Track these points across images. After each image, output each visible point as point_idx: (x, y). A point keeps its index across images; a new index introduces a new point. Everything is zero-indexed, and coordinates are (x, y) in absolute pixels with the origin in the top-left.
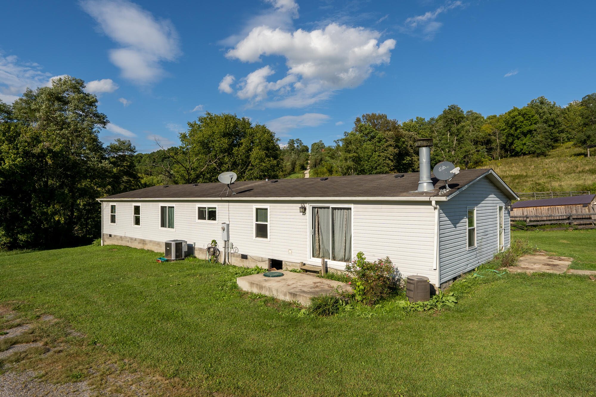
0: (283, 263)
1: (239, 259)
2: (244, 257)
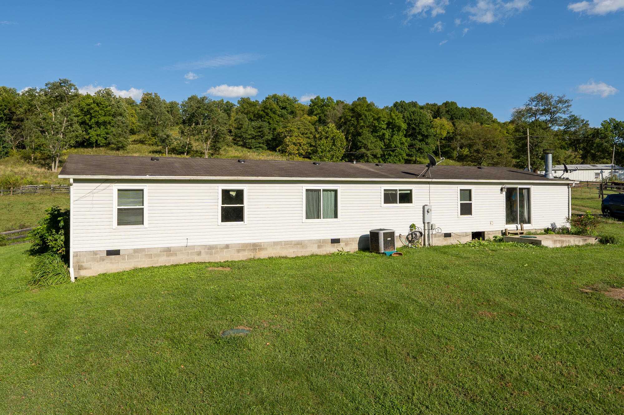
0: (486, 233)
1: (442, 238)
2: (448, 235)
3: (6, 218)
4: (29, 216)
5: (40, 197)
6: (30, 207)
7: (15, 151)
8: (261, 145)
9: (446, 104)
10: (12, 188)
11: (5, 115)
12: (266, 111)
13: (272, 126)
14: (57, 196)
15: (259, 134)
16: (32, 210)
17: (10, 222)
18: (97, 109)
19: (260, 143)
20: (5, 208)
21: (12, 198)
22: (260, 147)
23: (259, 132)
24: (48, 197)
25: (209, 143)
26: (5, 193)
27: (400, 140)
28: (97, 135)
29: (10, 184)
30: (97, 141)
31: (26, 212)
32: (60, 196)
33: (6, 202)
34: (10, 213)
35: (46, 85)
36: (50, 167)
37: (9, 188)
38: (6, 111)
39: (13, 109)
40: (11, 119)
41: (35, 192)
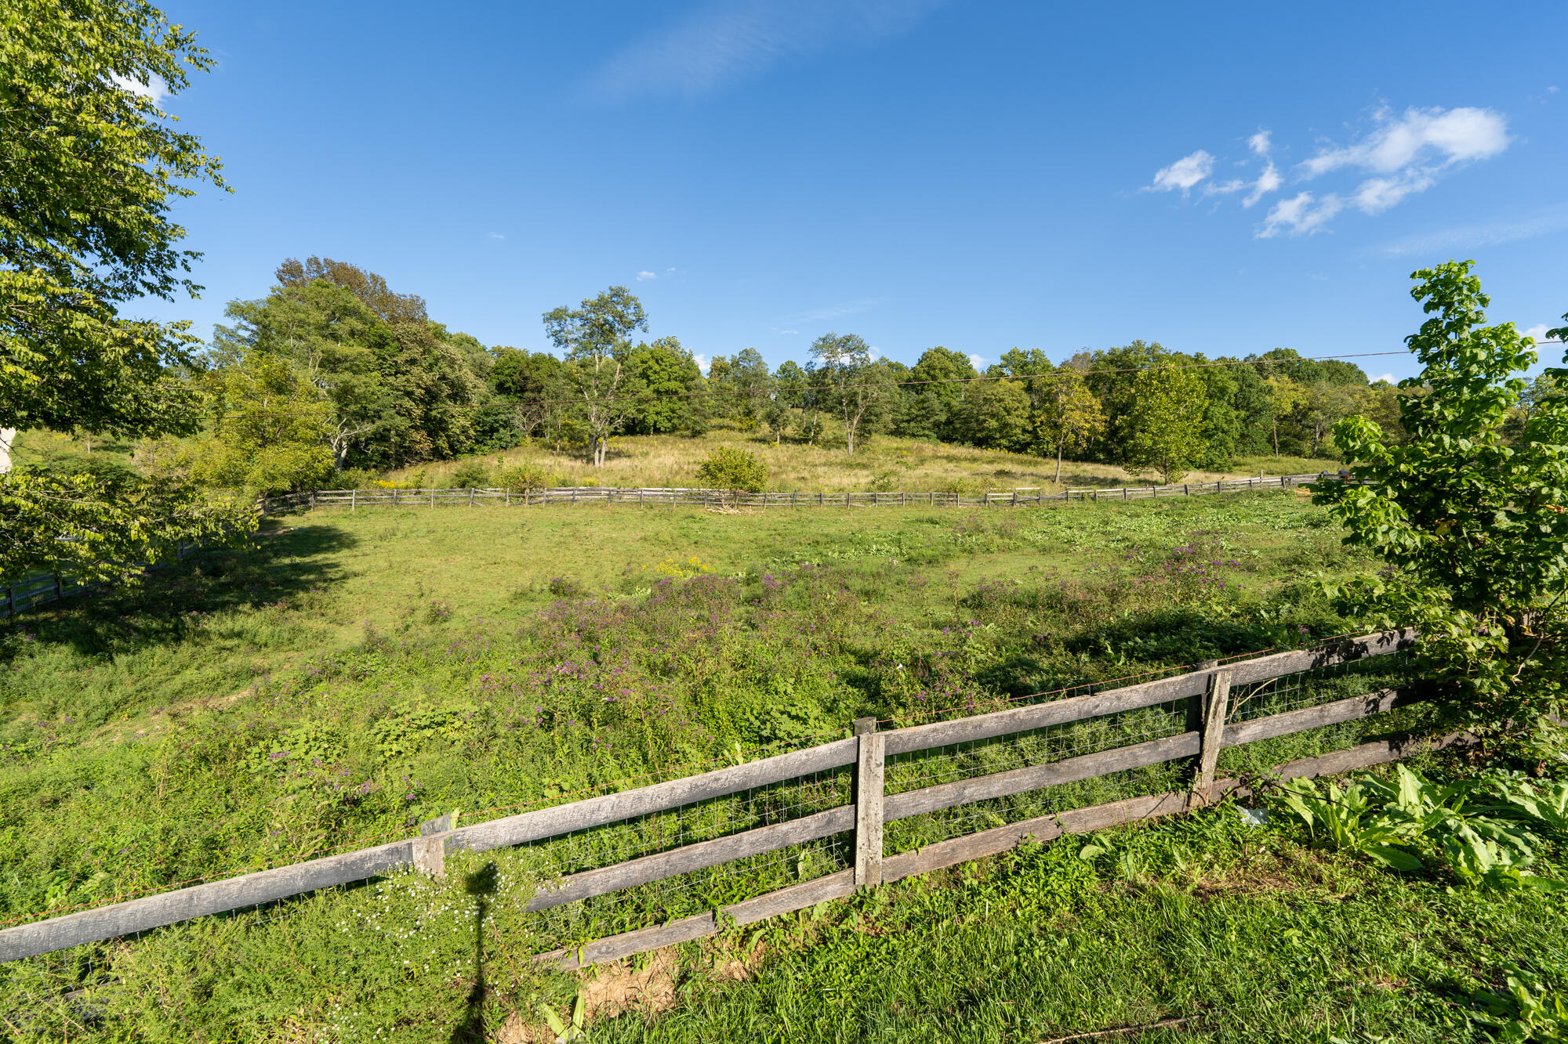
3: (516, 559)
4: (567, 553)
5: (584, 511)
6: (566, 531)
7: (529, 439)
8: (927, 432)
9: (1275, 354)
10: (528, 491)
11: (514, 383)
12: (932, 372)
13: (945, 399)
14: (618, 509)
15: (924, 412)
16: (571, 539)
17: (526, 567)
18: (657, 367)
19: (924, 429)
20: (515, 532)
21: (527, 511)
22: (924, 435)
23: (924, 408)
24: (600, 511)
25: (855, 422)
26: (514, 501)
27: (1226, 414)
28: (657, 413)
29: (525, 482)
30: (656, 422)
31: (559, 544)
32: (622, 510)
33: (516, 520)
34: (526, 546)
35: (584, 304)
36: (591, 460)
37: (523, 491)
38: (516, 377)
39: (527, 373)
40: (523, 390)
41: (573, 500)
